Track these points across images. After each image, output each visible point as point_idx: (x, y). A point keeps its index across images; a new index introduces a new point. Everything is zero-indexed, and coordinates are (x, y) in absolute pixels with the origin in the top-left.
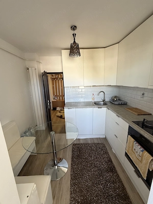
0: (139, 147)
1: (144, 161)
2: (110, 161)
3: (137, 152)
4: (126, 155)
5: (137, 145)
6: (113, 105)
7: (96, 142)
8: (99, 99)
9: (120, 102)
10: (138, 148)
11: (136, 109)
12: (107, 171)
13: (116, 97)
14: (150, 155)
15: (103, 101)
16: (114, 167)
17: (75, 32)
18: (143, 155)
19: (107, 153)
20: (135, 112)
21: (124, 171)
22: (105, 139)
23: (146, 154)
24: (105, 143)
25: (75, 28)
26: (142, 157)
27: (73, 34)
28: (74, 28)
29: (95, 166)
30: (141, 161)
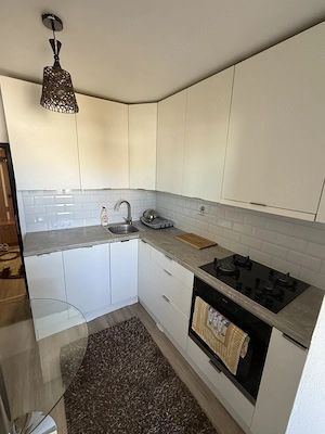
0: (221, 317)
1: (232, 343)
2: (158, 354)
3: (216, 328)
4: (192, 333)
5: (216, 314)
6: (151, 232)
7: (120, 319)
8: (117, 217)
9: (163, 224)
10: (217, 319)
11: (192, 235)
12: (158, 382)
13: (151, 212)
14: (241, 331)
15: (128, 222)
16: (168, 364)
17: (58, 36)
18: (228, 332)
19: (148, 338)
20: (194, 243)
21: (186, 365)
22: (139, 305)
23: (235, 329)
24: (139, 316)
25: (56, 24)
26: (227, 336)
27: (52, 41)
28: (53, 21)
29: (131, 385)
30: (225, 344)
